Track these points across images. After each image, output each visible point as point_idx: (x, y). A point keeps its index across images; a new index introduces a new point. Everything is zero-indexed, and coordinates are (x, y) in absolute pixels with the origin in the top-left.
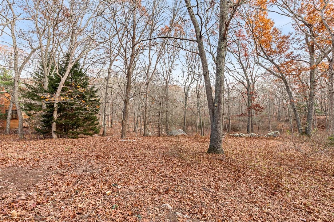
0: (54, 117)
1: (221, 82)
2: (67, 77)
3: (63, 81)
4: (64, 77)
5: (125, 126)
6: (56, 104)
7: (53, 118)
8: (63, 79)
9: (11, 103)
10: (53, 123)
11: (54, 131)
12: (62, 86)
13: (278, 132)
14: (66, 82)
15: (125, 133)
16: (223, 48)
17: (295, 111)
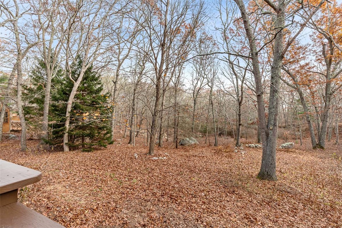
0: (66, 127)
1: (277, 103)
2: (80, 82)
3: (76, 86)
4: (77, 82)
5: (153, 141)
6: (69, 112)
7: (65, 129)
8: (77, 84)
9: (4, 105)
10: (65, 134)
11: (66, 143)
12: (75, 93)
13: (293, 143)
14: (79, 87)
15: (153, 149)
16: (280, 67)
17: (309, 123)
